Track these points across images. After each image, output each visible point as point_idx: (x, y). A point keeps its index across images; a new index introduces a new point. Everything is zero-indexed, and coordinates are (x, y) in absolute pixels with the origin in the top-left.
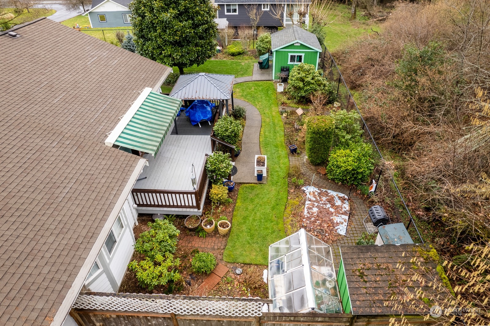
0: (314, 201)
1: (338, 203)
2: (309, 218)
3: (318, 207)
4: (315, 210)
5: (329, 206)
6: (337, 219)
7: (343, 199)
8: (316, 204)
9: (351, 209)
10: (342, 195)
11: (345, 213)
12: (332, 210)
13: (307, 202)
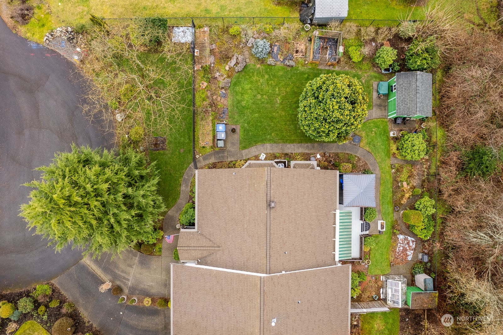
0: (402, 244)
1: (411, 244)
2: (398, 253)
3: (402, 247)
4: (401, 248)
5: (407, 246)
6: (409, 253)
7: (413, 241)
8: (402, 245)
9: (415, 247)
10: (413, 239)
11: (412, 250)
12: (408, 248)
13: (399, 244)
